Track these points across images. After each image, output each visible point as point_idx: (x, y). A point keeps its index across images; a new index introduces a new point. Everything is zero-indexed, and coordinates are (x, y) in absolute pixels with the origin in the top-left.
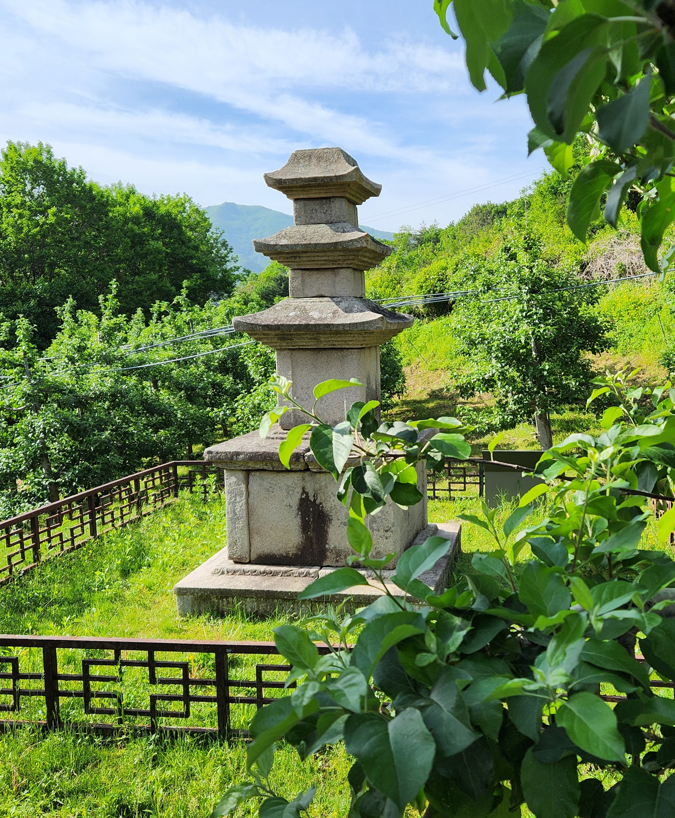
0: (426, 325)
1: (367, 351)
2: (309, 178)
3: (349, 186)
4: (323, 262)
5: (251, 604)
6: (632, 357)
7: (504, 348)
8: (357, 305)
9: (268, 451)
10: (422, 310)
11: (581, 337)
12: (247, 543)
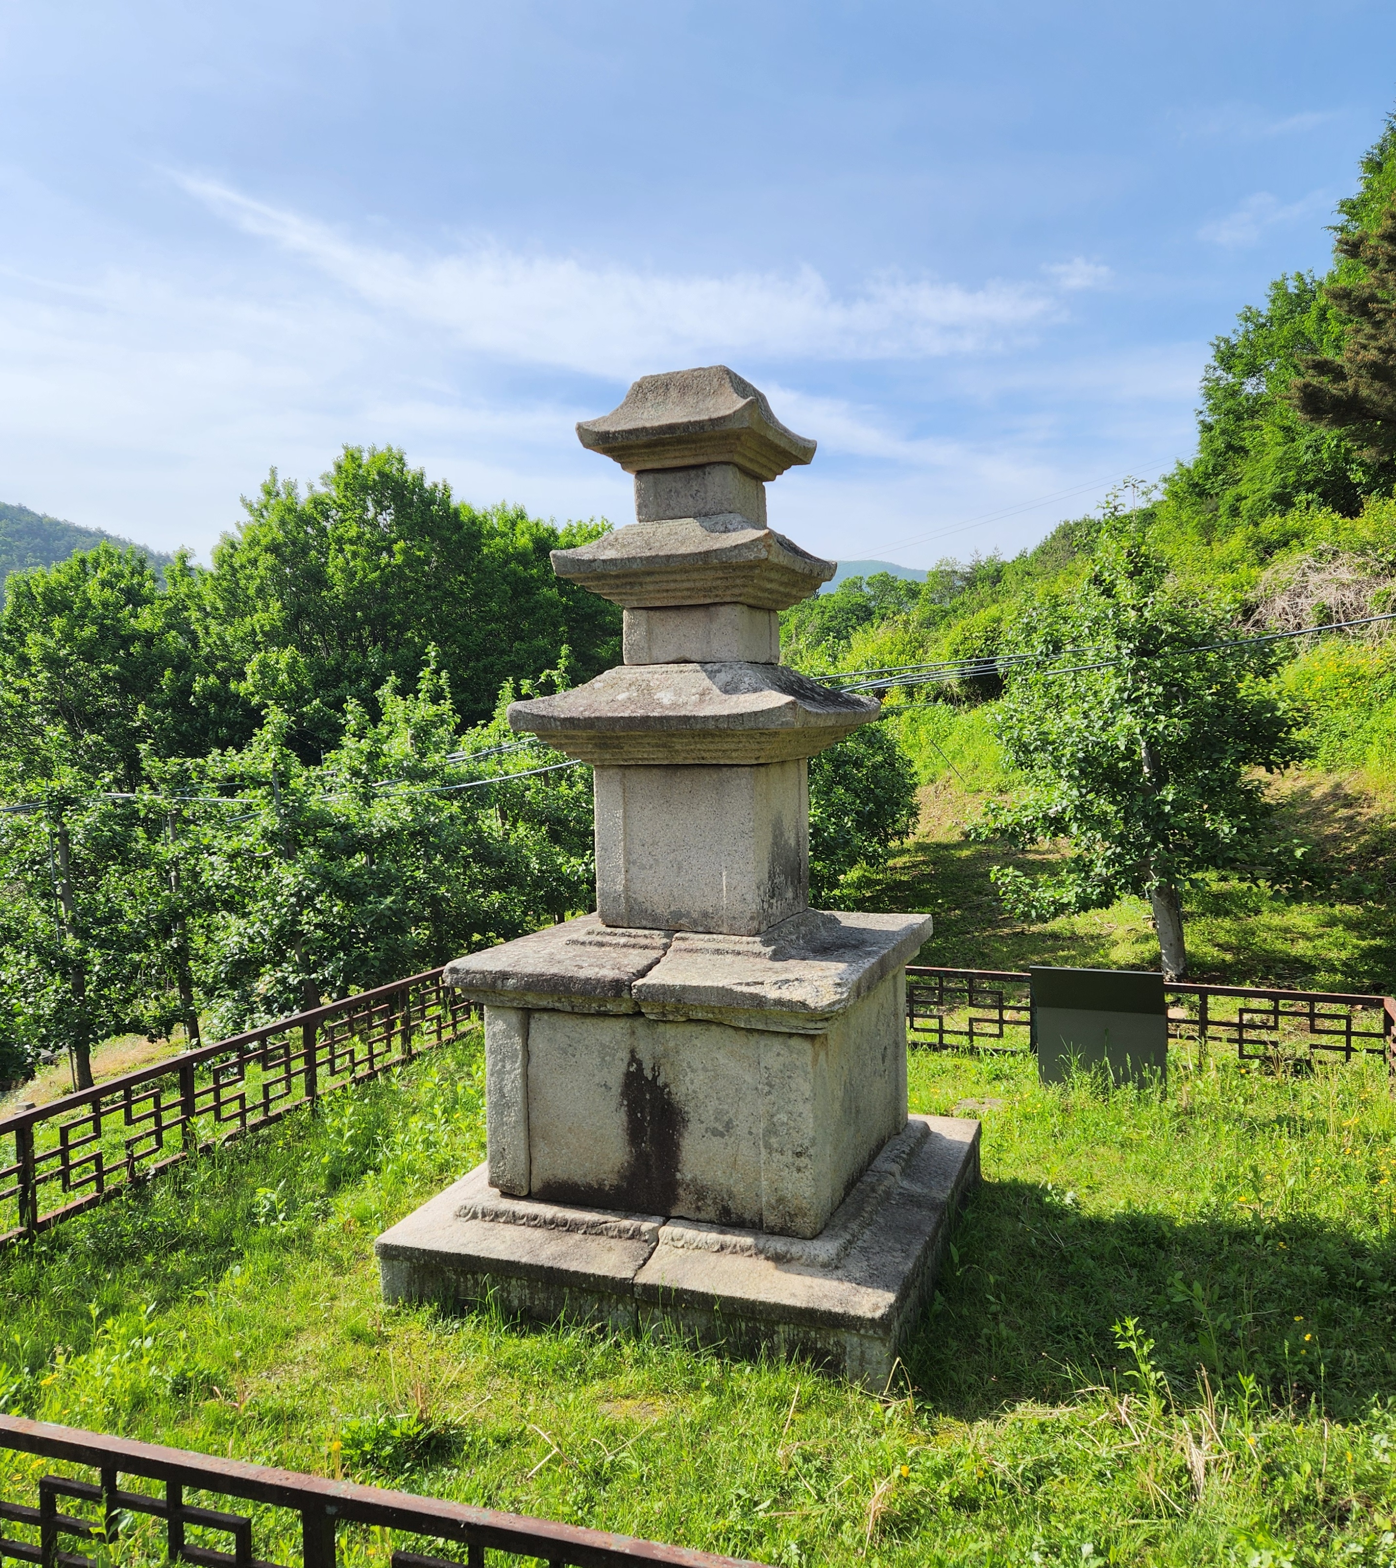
0: (963, 715)
1: (775, 771)
2: (661, 427)
3: (738, 439)
4: (686, 593)
5: (518, 1292)
6: (1346, 774)
7: (1084, 759)
8: (749, 677)
9: (562, 973)
10: (957, 690)
11: (1242, 739)
12: (522, 1157)
